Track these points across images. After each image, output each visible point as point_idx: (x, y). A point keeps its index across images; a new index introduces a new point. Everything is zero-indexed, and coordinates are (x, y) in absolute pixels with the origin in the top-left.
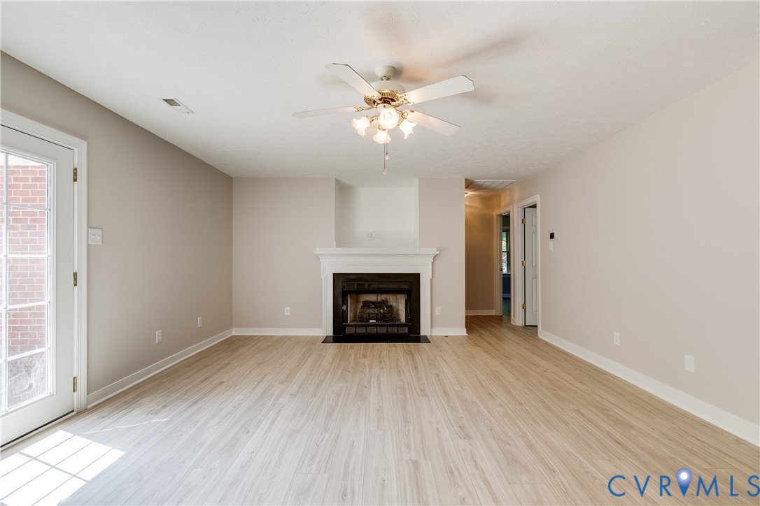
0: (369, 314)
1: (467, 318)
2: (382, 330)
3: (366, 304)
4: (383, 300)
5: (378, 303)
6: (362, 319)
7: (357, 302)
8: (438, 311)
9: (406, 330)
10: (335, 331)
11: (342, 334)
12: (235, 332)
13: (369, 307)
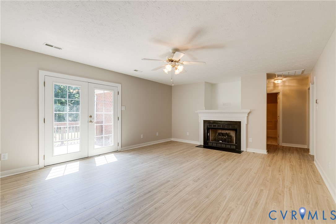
0: (219, 138)
1: (268, 145)
2: (224, 146)
3: (219, 134)
4: (227, 133)
5: (224, 134)
6: (216, 140)
7: (216, 133)
8: (250, 140)
9: (234, 147)
10: (204, 143)
11: (207, 145)
12: (173, 139)
13: (220, 135)
